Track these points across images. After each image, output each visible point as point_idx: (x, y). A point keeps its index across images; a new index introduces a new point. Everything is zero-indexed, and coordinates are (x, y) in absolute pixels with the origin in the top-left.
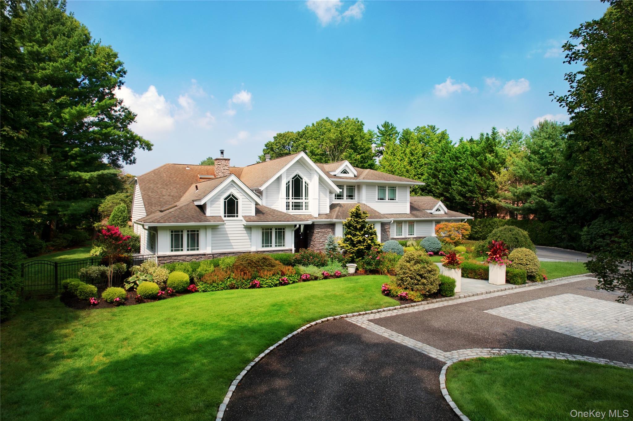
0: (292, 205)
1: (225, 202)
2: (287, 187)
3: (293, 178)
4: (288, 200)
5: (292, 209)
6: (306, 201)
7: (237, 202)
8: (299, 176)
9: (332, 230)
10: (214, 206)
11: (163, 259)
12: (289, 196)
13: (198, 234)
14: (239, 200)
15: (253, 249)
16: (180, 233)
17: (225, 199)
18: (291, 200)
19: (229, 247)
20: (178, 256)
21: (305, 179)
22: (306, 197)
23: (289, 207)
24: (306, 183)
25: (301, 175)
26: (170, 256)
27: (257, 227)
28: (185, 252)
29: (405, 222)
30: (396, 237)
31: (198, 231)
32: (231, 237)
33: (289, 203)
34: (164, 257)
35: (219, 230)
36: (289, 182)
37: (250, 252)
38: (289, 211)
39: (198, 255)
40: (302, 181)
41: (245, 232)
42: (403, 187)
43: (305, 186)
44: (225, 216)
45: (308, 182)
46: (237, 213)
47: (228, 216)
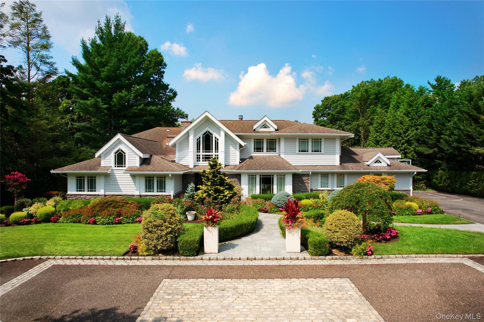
0: (203, 158)
1: (115, 155)
2: (197, 142)
3: (203, 135)
4: (198, 153)
5: (203, 161)
6: (217, 154)
7: (125, 155)
8: (209, 132)
9: (238, 180)
10: (107, 158)
11: (70, 196)
12: (200, 150)
13: (95, 180)
14: (126, 154)
15: (137, 193)
16: (83, 178)
17: (116, 153)
18: (201, 153)
19: (119, 191)
20: (81, 195)
21: (215, 135)
22: (215, 150)
23: (200, 159)
24: (216, 138)
25: (211, 131)
26: (75, 195)
27: (140, 176)
28: (86, 193)
29: (333, 174)
30: (319, 189)
31: (95, 177)
32: (120, 182)
33: (200, 155)
34: (71, 195)
35: (111, 177)
36: (200, 138)
37: (134, 196)
38: (200, 162)
39: (95, 195)
40: (212, 137)
41: (131, 179)
42: (332, 139)
43: (215, 141)
44: (115, 167)
45: (218, 137)
46: (125, 164)
47: (118, 167)
